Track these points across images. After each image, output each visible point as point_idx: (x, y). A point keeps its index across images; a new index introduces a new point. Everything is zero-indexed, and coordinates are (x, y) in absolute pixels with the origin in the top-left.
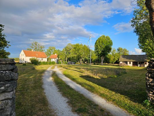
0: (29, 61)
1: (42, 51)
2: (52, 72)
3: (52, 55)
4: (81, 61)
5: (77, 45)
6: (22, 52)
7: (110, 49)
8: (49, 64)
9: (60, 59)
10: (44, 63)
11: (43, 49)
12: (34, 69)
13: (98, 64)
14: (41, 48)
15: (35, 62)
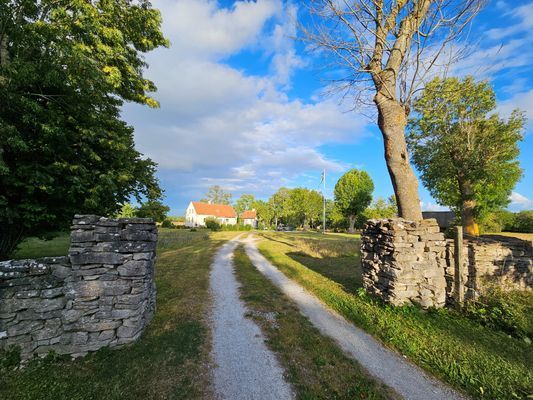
0: (203, 224)
1: (228, 203)
2: (237, 244)
3: (246, 212)
4: (307, 225)
5: (297, 191)
6: (191, 206)
7: (368, 199)
8: (240, 230)
9: (261, 219)
10: (231, 228)
11: (229, 200)
12: (207, 238)
13: (342, 232)
14: (226, 197)
15: (213, 226)
